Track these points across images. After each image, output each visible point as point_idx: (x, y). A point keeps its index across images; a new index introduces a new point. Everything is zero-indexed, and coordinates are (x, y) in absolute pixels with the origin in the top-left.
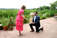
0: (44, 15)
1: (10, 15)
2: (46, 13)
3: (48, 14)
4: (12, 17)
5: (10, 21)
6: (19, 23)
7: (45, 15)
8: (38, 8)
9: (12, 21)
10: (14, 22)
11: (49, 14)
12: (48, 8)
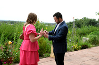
0: (85, 39)
1: (5, 36)
2: (89, 36)
3: (95, 38)
4: (10, 42)
5: (5, 52)
6: (28, 57)
7: (88, 39)
8: (70, 23)
9: (10, 51)
10: (15, 55)
11: (97, 36)
12: (92, 23)
